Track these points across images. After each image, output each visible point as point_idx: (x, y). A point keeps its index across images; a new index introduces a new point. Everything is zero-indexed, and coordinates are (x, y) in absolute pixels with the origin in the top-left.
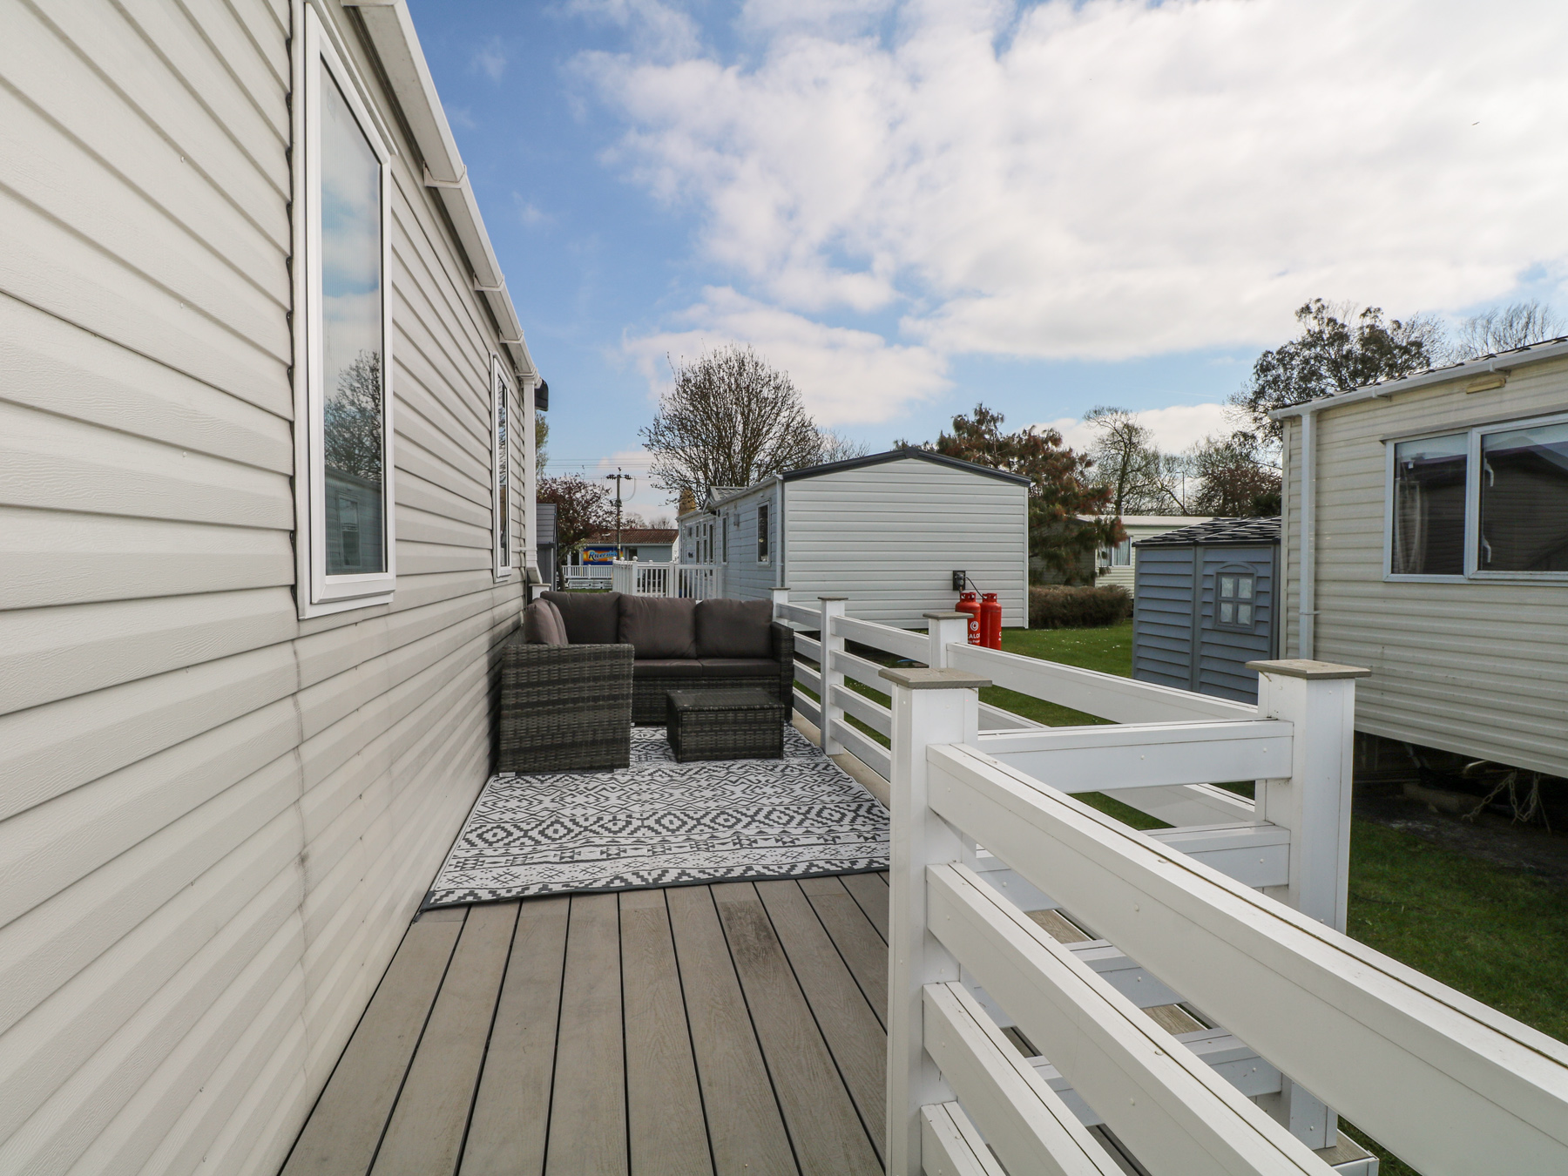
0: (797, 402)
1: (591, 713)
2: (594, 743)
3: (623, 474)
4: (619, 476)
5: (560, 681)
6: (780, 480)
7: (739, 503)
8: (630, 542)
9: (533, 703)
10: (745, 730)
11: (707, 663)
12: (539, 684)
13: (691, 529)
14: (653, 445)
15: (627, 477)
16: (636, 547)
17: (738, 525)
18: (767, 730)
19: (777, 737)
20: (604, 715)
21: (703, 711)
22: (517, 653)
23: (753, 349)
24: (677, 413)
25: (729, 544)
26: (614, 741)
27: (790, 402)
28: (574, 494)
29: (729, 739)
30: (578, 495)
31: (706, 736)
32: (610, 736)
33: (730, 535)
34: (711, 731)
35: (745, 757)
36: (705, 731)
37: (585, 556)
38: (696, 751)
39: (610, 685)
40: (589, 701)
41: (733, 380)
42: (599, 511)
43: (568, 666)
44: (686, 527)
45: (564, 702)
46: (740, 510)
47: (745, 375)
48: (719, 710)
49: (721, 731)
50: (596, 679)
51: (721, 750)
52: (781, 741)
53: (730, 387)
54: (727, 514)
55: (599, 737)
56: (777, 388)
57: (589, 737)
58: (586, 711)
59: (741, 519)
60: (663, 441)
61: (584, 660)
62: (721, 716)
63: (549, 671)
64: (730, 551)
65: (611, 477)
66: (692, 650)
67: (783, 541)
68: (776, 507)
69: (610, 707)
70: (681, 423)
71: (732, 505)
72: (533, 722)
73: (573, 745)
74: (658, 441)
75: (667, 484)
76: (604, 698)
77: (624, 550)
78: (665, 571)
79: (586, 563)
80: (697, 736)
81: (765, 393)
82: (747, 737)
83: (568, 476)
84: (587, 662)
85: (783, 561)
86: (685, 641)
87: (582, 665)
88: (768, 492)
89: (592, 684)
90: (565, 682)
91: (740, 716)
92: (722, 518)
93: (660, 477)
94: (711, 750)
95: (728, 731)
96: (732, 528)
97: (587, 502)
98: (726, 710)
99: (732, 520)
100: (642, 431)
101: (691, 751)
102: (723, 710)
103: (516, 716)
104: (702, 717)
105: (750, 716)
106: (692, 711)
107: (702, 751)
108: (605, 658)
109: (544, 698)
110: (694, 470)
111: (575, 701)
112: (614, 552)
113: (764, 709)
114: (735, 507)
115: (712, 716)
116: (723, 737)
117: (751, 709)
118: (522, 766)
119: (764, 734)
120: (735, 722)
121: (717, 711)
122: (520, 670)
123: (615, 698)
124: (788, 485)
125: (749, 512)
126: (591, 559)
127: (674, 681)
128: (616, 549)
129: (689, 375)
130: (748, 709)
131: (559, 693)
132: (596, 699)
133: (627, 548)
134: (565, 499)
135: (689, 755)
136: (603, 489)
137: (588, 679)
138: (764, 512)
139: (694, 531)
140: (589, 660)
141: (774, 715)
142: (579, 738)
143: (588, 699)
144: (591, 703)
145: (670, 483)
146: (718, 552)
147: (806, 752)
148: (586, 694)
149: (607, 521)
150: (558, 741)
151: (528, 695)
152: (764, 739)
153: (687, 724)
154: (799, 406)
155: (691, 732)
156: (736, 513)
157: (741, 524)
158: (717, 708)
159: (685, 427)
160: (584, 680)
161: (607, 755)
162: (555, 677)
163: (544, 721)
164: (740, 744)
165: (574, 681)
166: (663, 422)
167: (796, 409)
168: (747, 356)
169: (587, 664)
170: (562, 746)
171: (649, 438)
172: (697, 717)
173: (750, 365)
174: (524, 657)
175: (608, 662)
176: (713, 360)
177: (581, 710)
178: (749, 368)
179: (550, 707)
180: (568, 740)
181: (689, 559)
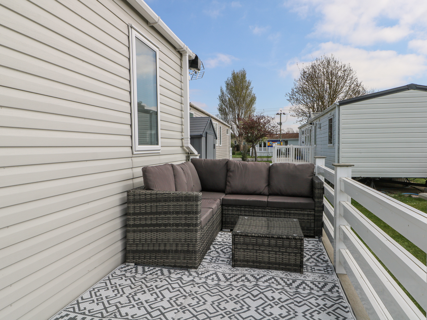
0: (354, 76)
1: (174, 233)
2: (176, 251)
3: (282, 112)
4: (281, 114)
5: (157, 213)
6: (337, 105)
7: (321, 118)
8: (285, 138)
9: (143, 224)
10: (276, 252)
11: (272, 199)
12: (146, 213)
13: (303, 132)
14: (291, 100)
15: (284, 114)
16: (287, 140)
17: (320, 128)
18: (291, 253)
19: (298, 258)
20: (182, 235)
21: (248, 236)
22: (134, 195)
23: (333, 56)
24: (301, 86)
25: (317, 137)
26: (188, 251)
27: (351, 76)
28: (260, 120)
29: (265, 256)
30: (262, 121)
31: (250, 252)
32: (185, 248)
33: (318, 133)
34: (253, 249)
35: (276, 269)
36: (249, 249)
37: (268, 144)
38: (244, 261)
39: (186, 217)
40: (173, 226)
41: (325, 70)
42: (269, 126)
43: (161, 204)
44: (301, 131)
45: (160, 225)
46: (321, 122)
47: (330, 67)
48: (258, 237)
49: (260, 250)
50: (177, 213)
51: (260, 262)
52: (302, 262)
53: (323, 73)
54: (316, 124)
55: (179, 248)
56: (345, 71)
57: (174, 248)
58: (172, 232)
59: (322, 126)
60: (295, 98)
61: (170, 201)
62: (260, 241)
63: (151, 206)
64: (318, 140)
65: (278, 114)
66: (266, 191)
67: (339, 134)
68: (335, 119)
69: (186, 231)
70: (303, 91)
71: (318, 120)
72: (143, 236)
73: (165, 251)
74: (293, 98)
75: (297, 114)
76: (182, 225)
77: (283, 141)
78: (289, 149)
79: (268, 146)
80: (244, 252)
81: (339, 74)
82: (277, 256)
83: (258, 113)
84: (172, 202)
85: (339, 144)
86: (262, 186)
87: (170, 204)
88: (333, 112)
89: (175, 216)
90: (160, 213)
91: (273, 242)
92: (314, 126)
93: (294, 112)
94: (253, 262)
95: (265, 250)
96: (318, 130)
97: (265, 123)
98: (263, 237)
99: (318, 126)
100: (286, 94)
101: (240, 261)
102: (260, 237)
103: (134, 231)
104: (247, 240)
105: (280, 242)
106: (241, 235)
107: (247, 261)
108: (182, 201)
109: (149, 222)
110: (309, 108)
111: (166, 225)
112: (279, 142)
113: (289, 239)
114: (320, 121)
115: (254, 240)
116: (261, 255)
117: (280, 238)
118: (138, 260)
119: (289, 255)
120: (269, 245)
121: (257, 237)
122: (136, 205)
123: (188, 225)
124: (341, 107)
125: (324, 121)
126: (271, 145)
127: (251, 208)
128: (279, 141)
129: (306, 70)
130: (278, 238)
131: (157, 220)
132: (177, 225)
133: (284, 140)
134: (257, 122)
135: (239, 263)
136: (271, 118)
137: (173, 213)
138: (331, 121)
139: (304, 132)
140: (173, 201)
141: (296, 243)
142: (168, 248)
143: (173, 225)
144: (175, 227)
145: (298, 114)
146: (313, 140)
147: (322, 269)
148: (171, 222)
149: (272, 130)
150: (156, 248)
151: (140, 219)
152: (289, 259)
153: (238, 244)
154: (355, 78)
155: (240, 249)
156: (320, 123)
157: (321, 128)
158: (257, 235)
159: (304, 92)
160: (170, 213)
161: (184, 259)
162: (154, 210)
163: (149, 236)
164: (273, 260)
165: (165, 213)
166: (295, 90)
167: (354, 79)
168: (331, 59)
169: (171, 204)
170: (159, 251)
171: (289, 97)
172: (244, 240)
173: (333, 63)
174: (137, 197)
175: (184, 203)
176: (316, 63)
177: (169, 231)
178: (332, 64)
179: (152, 228)
180: (162, 248)
181: (303, 144)
